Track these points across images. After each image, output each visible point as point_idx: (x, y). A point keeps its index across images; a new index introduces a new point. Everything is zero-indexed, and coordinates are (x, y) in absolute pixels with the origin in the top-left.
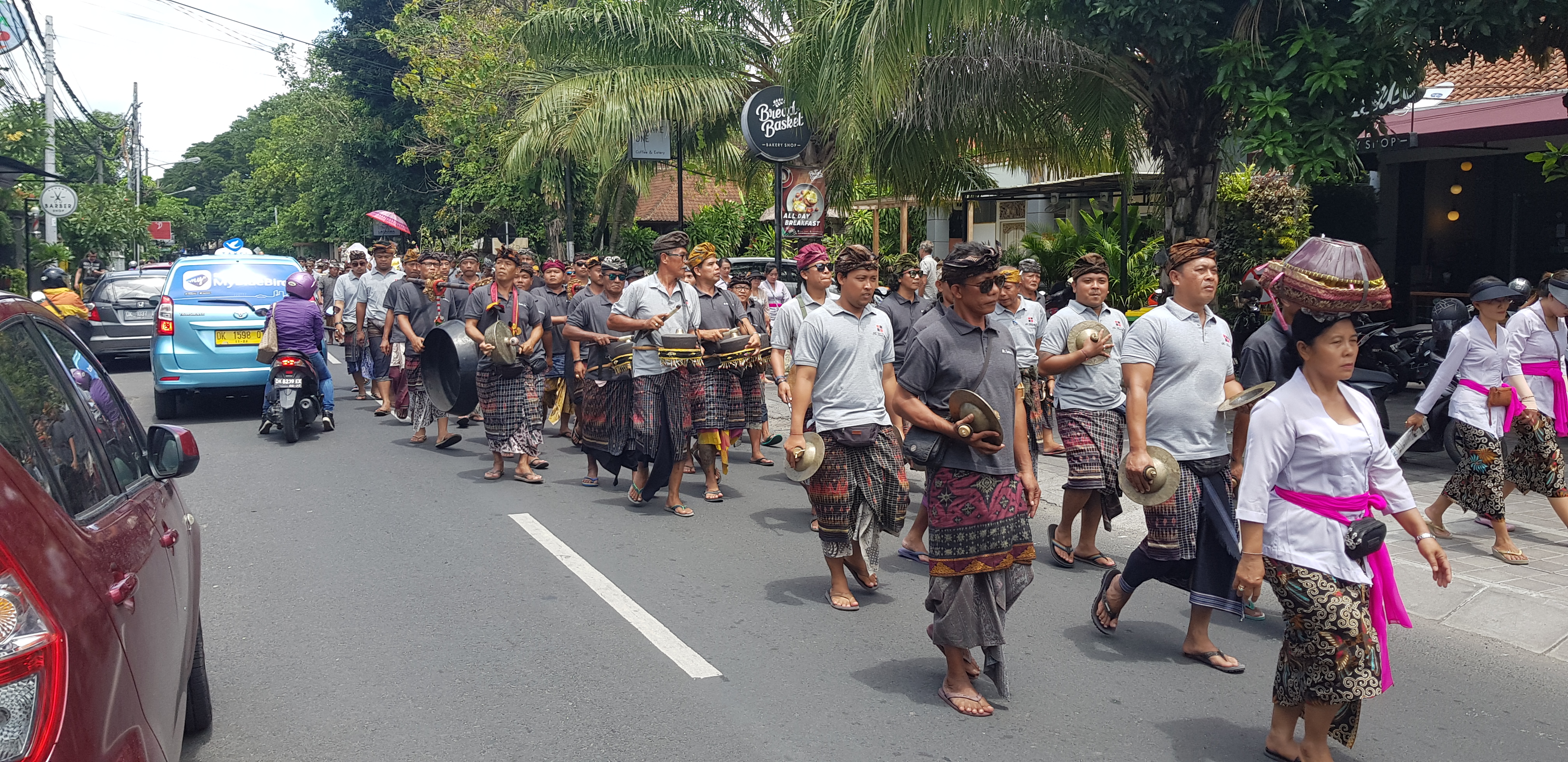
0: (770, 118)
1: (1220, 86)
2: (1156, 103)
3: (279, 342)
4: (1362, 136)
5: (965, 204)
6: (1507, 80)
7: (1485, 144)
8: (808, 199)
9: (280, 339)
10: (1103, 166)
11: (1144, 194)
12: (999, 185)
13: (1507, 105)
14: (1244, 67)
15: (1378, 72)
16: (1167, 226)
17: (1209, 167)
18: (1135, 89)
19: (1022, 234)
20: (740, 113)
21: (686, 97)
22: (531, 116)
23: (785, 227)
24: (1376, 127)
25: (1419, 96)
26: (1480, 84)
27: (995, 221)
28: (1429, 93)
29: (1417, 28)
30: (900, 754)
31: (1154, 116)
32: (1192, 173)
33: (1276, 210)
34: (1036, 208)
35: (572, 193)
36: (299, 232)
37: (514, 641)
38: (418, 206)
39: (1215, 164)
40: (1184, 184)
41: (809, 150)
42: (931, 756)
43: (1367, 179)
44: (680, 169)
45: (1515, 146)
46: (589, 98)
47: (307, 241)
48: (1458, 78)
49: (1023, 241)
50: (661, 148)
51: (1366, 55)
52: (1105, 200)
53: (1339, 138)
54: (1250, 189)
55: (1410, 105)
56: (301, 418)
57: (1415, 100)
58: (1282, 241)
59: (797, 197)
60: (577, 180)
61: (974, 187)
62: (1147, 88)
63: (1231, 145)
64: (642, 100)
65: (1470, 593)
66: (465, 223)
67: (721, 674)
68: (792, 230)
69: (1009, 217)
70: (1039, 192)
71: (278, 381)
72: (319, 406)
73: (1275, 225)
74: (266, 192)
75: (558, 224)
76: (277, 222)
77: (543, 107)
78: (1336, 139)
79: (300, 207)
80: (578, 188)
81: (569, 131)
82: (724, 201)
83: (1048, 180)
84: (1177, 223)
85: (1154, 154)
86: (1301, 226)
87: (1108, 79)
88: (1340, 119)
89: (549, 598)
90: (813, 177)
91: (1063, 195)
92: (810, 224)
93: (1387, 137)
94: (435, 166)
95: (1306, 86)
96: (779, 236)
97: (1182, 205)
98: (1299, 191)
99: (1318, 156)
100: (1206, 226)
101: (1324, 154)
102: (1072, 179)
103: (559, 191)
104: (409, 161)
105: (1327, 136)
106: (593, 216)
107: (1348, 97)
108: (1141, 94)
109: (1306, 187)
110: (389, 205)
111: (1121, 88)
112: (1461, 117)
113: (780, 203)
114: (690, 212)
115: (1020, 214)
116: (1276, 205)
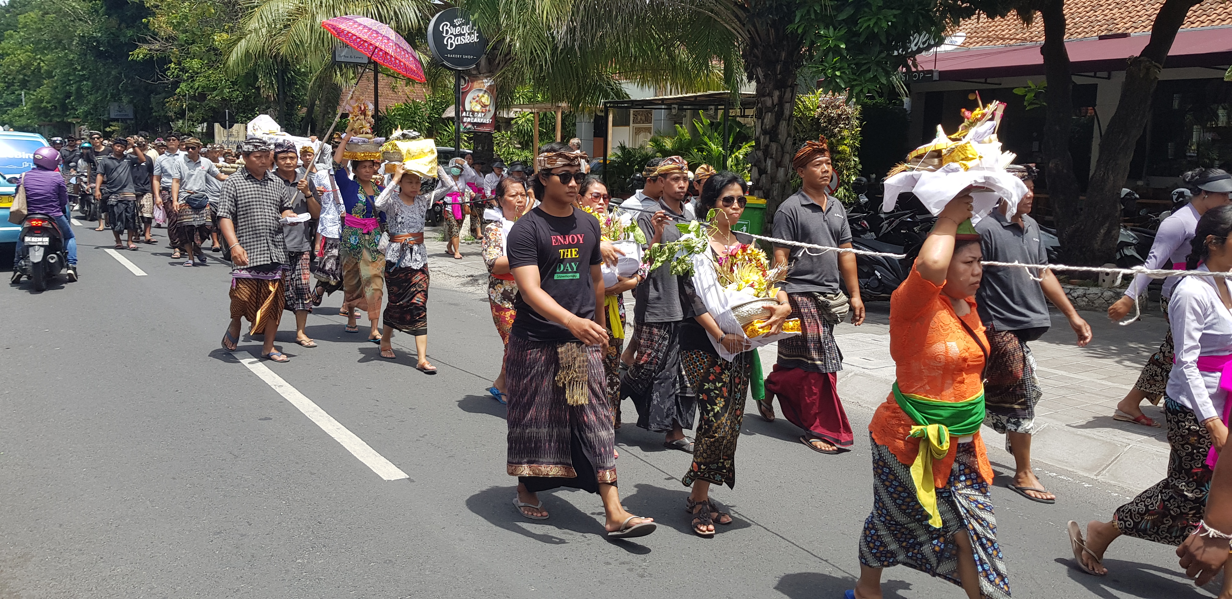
0: (451, 34)
1: (796, 26)
2: (752, 38)
3: (28, 206)
4: (899, 70)
5: (606, 111)
6: (1003, 33)
7: (986, 80)
8: (483, 101)
9: (29, 204)
10: (711, 86)
11: (741, 109)
12: (631, 97)
13: (1000, 53)
14: (815, 11)
15: (911, 21)
16: (757, 134)
17: (789, 90)
18: (736, 27)
19: (650, 137)
20: (426, 29)
22: (253, 24)
23: (464, 123)
24: (910, 63)
25: (940, 42)
26: (984, 35)
27: (629, 125)
28: (948, 40)
31: (749, 48)
32: (776, 93)
33: (837, 124)
34: (660, 115)
35: (284, 88)
36: (44, 113)
37: (236, 453)
38: (150, 94)
39: (793, 88)
40: (771, 102)
41: (483, 61)
43: (902, 103)
44: (376, 73)
46: (301, 11)
47: (51, 121)
48: (969, 30)
49: (650, 141)
51: (903, 8)
52: (712, 112)
53: (883, 68)
54: (818, 108)
55: (934, 49)
56: (48, 270)
57: (938, 45)
58: (840, 148)
59: (474, 99)
60: (288, 77)
61: (612, 99)
62: (744, 25)
63: (806, 71)
66: (191, 110)
67: (408, 477)
68: (469, 126)
69: (639, 123)
70: (663, 104)
71: (27, 239)
72: (64, 261)
73: (835, 136)
74: (14, 79)
76: (24, 103)
77: (263, 17)
78: (880, 70)
79: (44, 91)
80: (289, 84)
81: (284, 38)
82: (413, 100)
83: (671, 94)
84: (764, 132)
85: (750, 79)
86: (854, 137)
87: (716, 18)
88: (883, 55)
89: (266, 419)
90: (487, 83)
91: (681, 107)
92: (485, 122)
93: (917, 71)
94: (165, 61)
95: (859, 25)
96: (458, 130)
97: (769, 118)
98: (853, 110)
99: (866, 81)
100: (786, 135)
101: (871, 80)
102: (688, 95)
103: (273, 86)
104: (141, 56)
105: (874, 68)
106: (301, 108)
107: (891, 39)
108: (740, 31)
109: (859, 107)
110: (124, 92)
111: (726, 25)
112: (969, 59)
113: (459, 103)
114: (384, 108)
115: (648, 120)
116: (836, 121)
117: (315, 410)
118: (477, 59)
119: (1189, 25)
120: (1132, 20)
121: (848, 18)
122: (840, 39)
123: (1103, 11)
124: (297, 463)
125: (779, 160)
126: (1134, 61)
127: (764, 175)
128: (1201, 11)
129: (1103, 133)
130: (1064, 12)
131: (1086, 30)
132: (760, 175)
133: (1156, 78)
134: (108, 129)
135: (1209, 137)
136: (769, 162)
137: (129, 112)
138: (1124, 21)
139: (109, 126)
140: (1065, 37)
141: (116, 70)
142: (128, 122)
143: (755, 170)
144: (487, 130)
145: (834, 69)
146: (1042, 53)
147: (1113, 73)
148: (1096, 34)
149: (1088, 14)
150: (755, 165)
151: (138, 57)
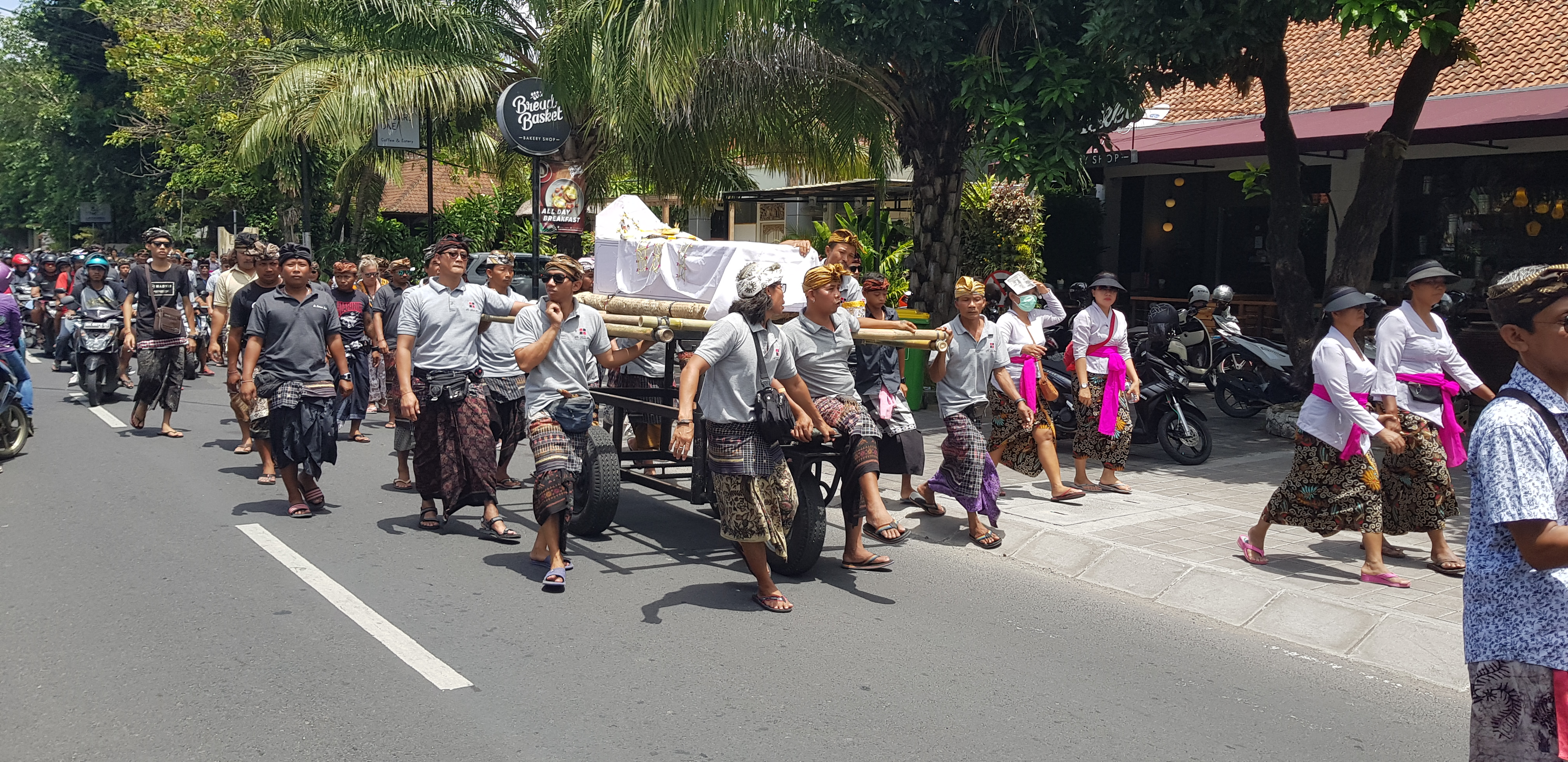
0: (527, 111)
1: (963, 99)
2: (907, 114)
4: (1089, 151)
5: (726, 204)
6: (1215, 104)
7: (1196, 162)
8: (568, 194)
10: (858, 172)
11: (895, 200)
12: (759, 186)
13: (1212, 128)
14: (985, 81)
15: (1102, 91)
16: (916, 231)
17: (954, 177)
18: (886, 99)
19: (782, 236)
20: (495, 104)
21: (439, 84)
22: (270, 97)
23: (543, 222)
24: (1103, 143)
25: (1139, 115)
26: (1192, 107)
27: (755, 222)
28: (1148, 113)
29: (1137, 54)
30: (656, 754)
31: (904, 126)
32: (939, 181)
33: (1014, 218)
34: (795, 209)
35: (310, 181)
37: (243, 660)
38: (133, 190)
39: (960, 173)
40: (932, 192)
41: (569, 144)
42: (688, 753)
43: (1094, 191)
44: (430, 160)
45: (1221, 164)
46: (333, 81)
48: (1173, 101)
50: (412, 137)
51: (1093, 76)
52: (859, 205)
53: (1070, 150)
54: (991, 198)
55: (1131, 124)
57: (1136, 119)
58: (1020, 248)
59: (556, 192)
60: (315, 167)
61: (734, 189)
62: (897, 99)
63: (976, 153)
64: (392, 85)
65: (1180, 572)
66: (187, 210)
67: (471, 684)
68: (551, 226)
69: (769, 219)
70: (797, 195)
73: (1012, 232)
75: (293, 215)
77: (284, 89)
78: (1067, 152)
80: (316, 176)
81: (311, 114)
82: (479, 195)
83: (806, 183)
84: (925, 229)
85: (905, 163)
86: (1035, 234)
87: (862, 89)
88: (1070, 134)
89: (283, 613)
90: (572, 172)
91: (820, 199)
92: (570, 220)
93: (1112, 153)
94: (152, 148)
95: (1040, 99)
96: (536, 232)
97: (930, 212)
98: (1034, 201)
99: (1051, 166)
100: (951, 232)
101: (1054, 165)
102: (830, 184)
103: (295, 179)
104: (122, 141)
105: (1059, 149)
106: (333, 206)
107: (1077, 114)
108: (892, 104)
109: (1041, 197)
110: (98, 189)
111: (874, 97)
112: (1173, 137)
113: (538, 198)
114: (441, 204)
115: (779, 215)
116: (1014, 214)
117: (349, 599)
118: (561, 142)
119: (1439, 92)
120: (1371, 86)
121: (1025, 89)
122: (1017, 115)
123: (1335, 76)
124: (325, 670)
125: (944, 264)
126: (1374, 137)
127: (926, 283)
128: (1453, 75)
129: (1340, 226)
130: (1288, 78)
131: (1315, 99)
132: (921, 283)
133: (1401, 157)
134: (77, 237)
135: (1468, 227)
136: (932, 267)
137: (105, 213)
138: (1361, 88)
139: (79, 233)
140: (1290, 108)
141: (89, 161)
142: (104, 226)
143: (915, 277)
144: (573, 230)
145: (1012, 152)
146: (1263, 128)
147: (1350, 151)
148: (1327, 104)
149: (1317, 80)
150: (915, 271)
151: (117, 142)
